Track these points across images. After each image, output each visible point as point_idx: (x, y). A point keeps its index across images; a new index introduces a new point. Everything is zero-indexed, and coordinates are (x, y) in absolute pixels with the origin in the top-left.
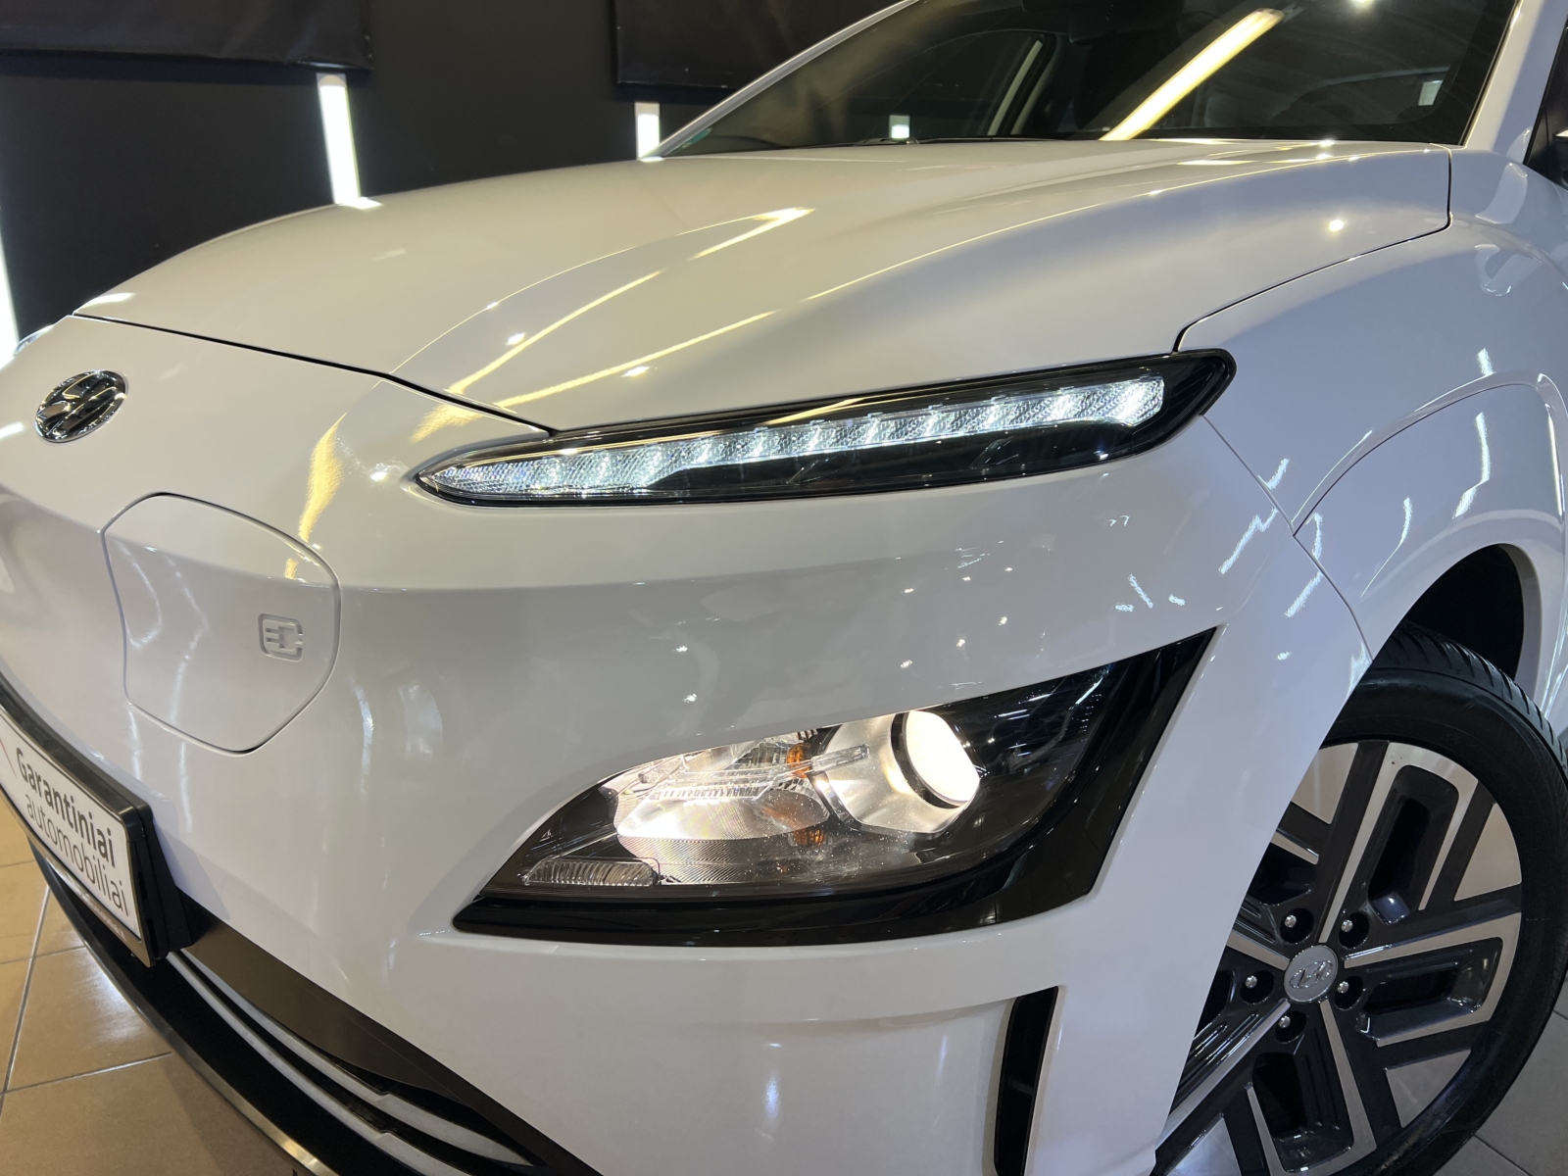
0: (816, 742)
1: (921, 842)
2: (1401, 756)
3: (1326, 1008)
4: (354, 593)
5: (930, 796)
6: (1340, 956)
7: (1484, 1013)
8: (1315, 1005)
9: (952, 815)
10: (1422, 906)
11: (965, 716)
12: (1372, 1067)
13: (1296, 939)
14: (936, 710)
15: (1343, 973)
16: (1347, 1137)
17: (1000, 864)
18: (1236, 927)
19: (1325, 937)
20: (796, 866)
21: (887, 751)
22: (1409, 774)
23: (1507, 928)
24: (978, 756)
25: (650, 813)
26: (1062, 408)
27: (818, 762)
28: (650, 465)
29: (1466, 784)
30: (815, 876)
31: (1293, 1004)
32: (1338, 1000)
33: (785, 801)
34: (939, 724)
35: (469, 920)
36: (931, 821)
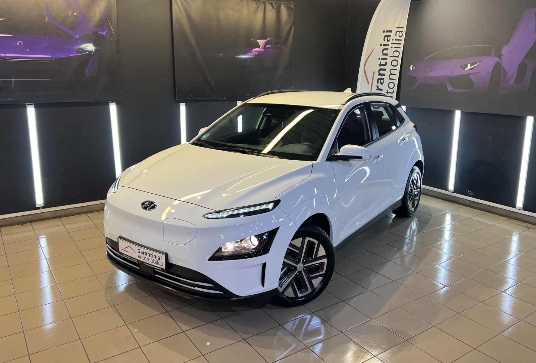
0: (242, 240)
1: (253, 249)
2: (307, 239)
3: (303, 271)
4: (199, 228)
5: (253, 245)
6: (304, 265)
7: (324, 272)
8: (301, 271)
9: (255, 247)
10: (313, 258)
11: (257, 236)
12: (310, 280)
13: (297, 263)
14: (254, 236)
15: (304, 267)
16: (307, 289)
17: (260, 251)
18: (284, 258)
19: (301, 262)
20: (241, 252)
21: (249, 240)
22: (309, 241)
23: (325, 260)
24: (258, 240)
25: (225, 249)
26: (264, 207)
27: (243, 242)
28: (225, 214)
29: (316, 242)
30: (243, 252)
31: (298, 271)
32: (304, 271)
33: (238, 247)
34: (254, 237)
35: (210, 260)
36: (254, 247)
